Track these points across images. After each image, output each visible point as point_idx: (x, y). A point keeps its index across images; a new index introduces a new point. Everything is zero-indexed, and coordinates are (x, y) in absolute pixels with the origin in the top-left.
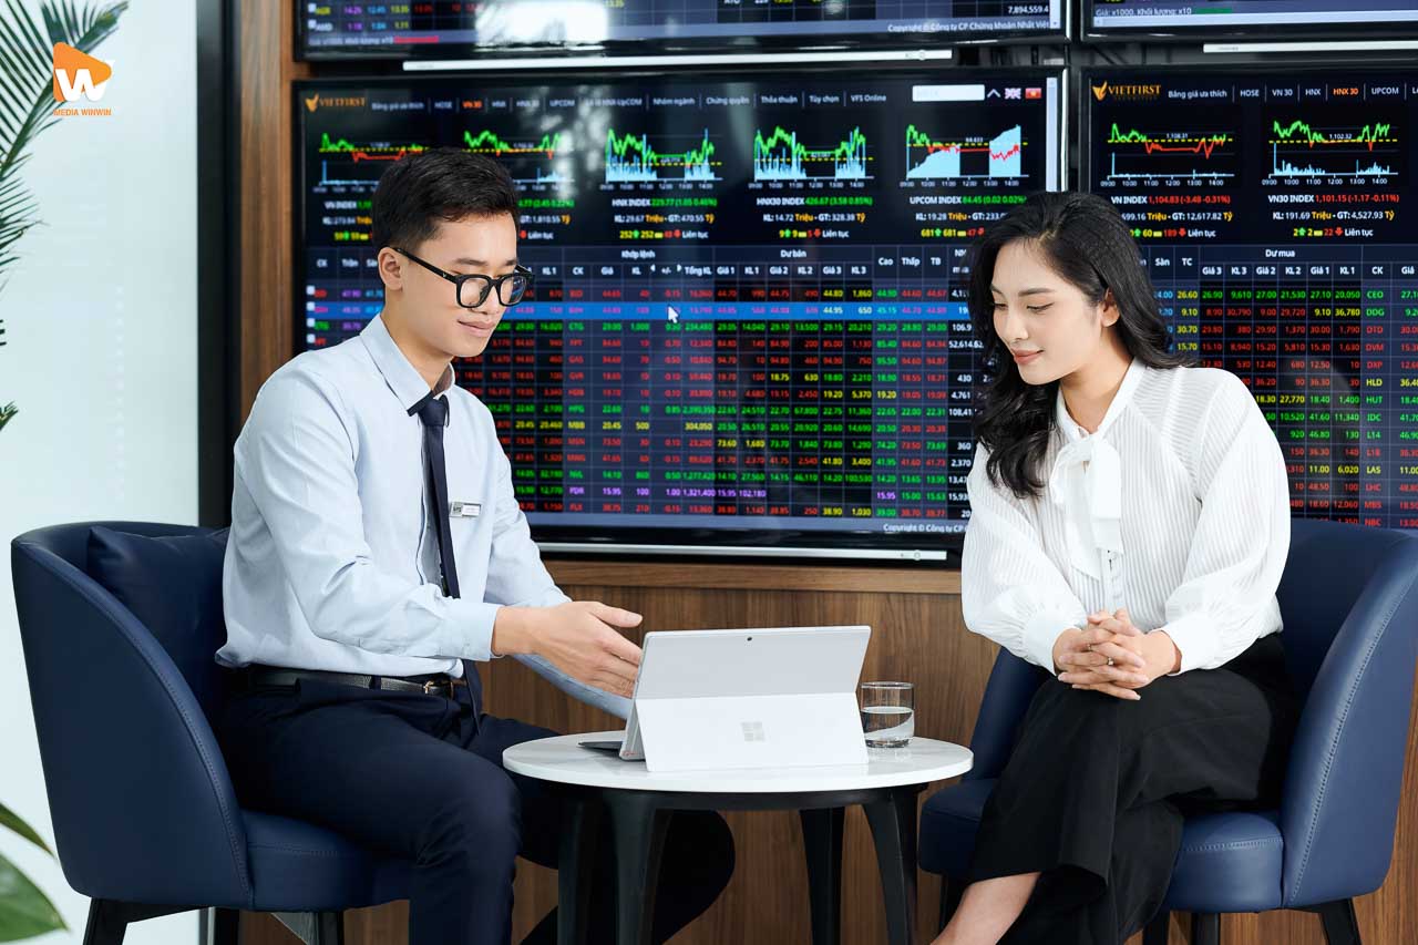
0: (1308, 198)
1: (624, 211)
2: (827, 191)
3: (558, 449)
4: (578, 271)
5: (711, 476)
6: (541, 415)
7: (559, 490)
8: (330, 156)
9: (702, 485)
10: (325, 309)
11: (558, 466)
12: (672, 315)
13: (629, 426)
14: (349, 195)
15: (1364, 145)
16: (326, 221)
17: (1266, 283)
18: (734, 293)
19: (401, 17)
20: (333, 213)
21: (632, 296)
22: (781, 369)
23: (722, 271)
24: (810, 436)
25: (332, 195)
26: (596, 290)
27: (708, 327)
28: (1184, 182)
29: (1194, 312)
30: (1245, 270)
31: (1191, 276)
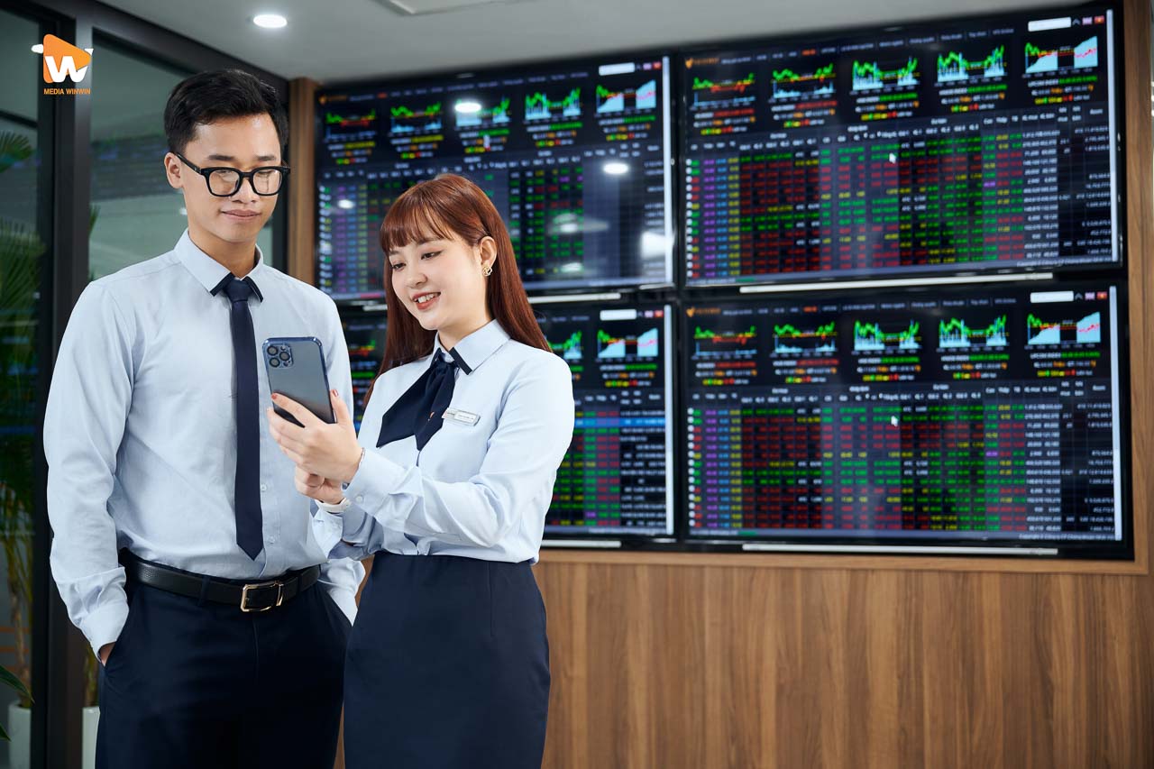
0: (793, 363)
15: (820, 336)
17: (773, 406)
28: (732, 356)
29: (738, 421)
30: (763, 400)
31: (736, 403)
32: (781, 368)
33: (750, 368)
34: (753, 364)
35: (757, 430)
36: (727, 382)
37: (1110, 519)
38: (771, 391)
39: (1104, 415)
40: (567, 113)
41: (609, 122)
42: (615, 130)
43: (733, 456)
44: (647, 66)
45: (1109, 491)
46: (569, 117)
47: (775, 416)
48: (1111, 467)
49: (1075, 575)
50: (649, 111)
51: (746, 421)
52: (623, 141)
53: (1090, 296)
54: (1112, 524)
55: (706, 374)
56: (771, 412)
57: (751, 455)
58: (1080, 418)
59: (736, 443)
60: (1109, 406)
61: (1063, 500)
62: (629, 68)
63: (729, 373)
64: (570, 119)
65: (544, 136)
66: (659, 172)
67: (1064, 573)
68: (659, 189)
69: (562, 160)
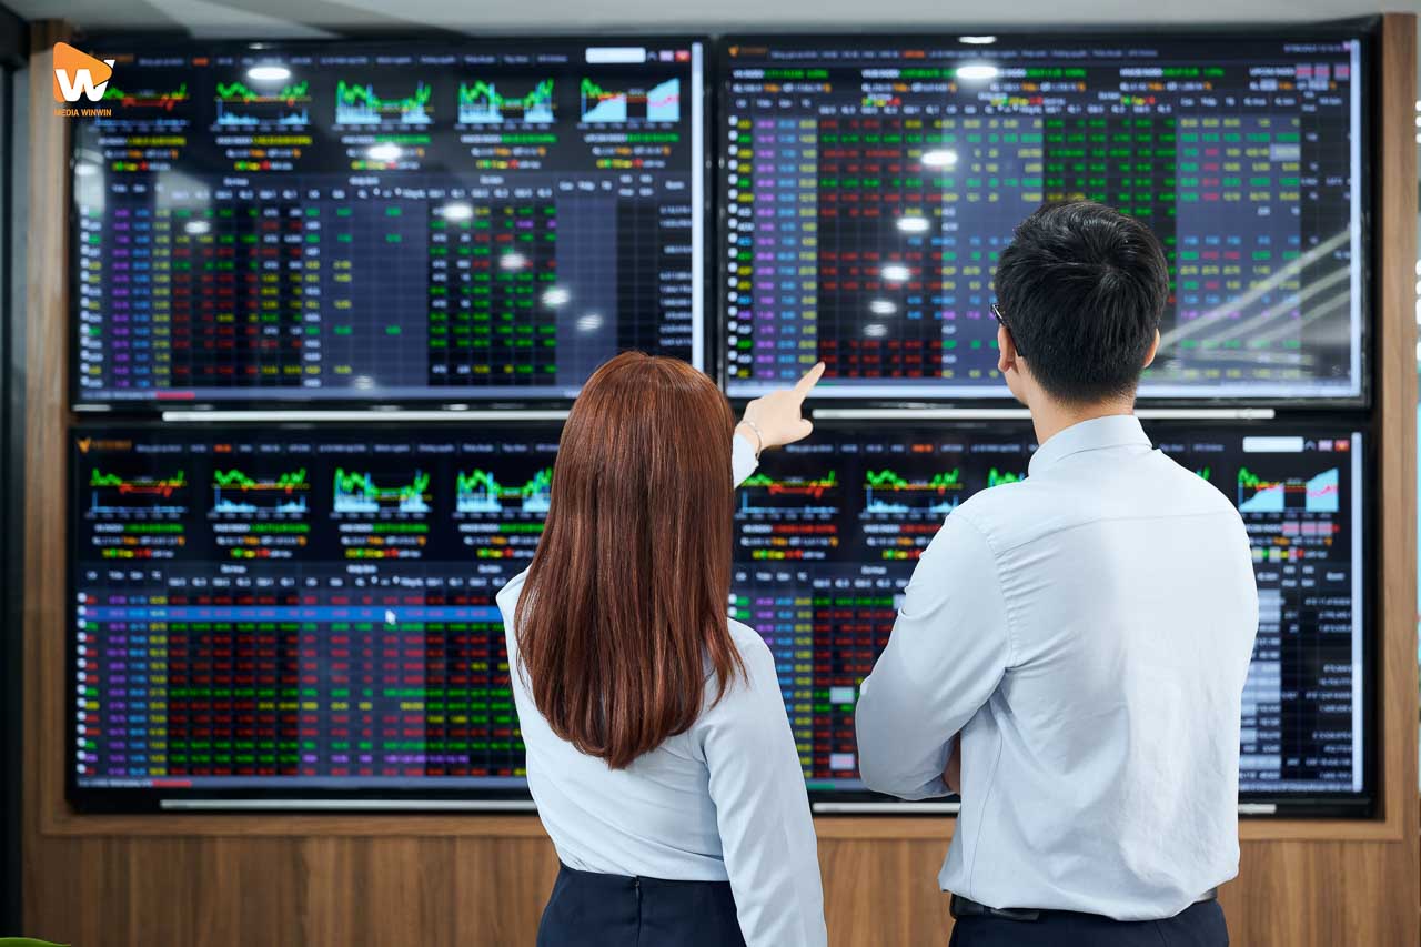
0: (894, 529)
1: (351, 535)
2: (518, 519)
3: (294, 726)
4: (312, 582)
5: (421, 746)
6: (278, 699)
7: (294, 758)
8: (101, 489)
9: (415, 753)
10: (94, 613)
11: (294, 738)
12: (390, 617)
13: (354, 706)
14: (116, 519)
15: (936, 490)
16: (96, 541)
17: (863, 593)
18: (441, 600)
19: (163, 377)
20: (102, 535)
21: (357, 602)
22: (479, 659)
23: (433, 582)
24: (460, 712)
25: (101, 519)
26: (325, 597)
27: (420, 627)
28: (799, 515)
29: (808, 615)
30: (847, 583)
31: (804, 589)
32: (877, 536)
33: (828, 535)
34: (831, 529)
35: (837, 629)
36: (791, 554)
37: (1347, 762)
38: (860, 570)
39: (1342, 615)
40: (530, 118)
41: (602, 138)
42: (611, 151)
43: (799, 668)
44: (666, 56)
45: (1345, 722)
46: (535, 125)
47: (866, 608)
48: (1349, 688)
49: (1305, 842)
50: (668, 126)
51: (820, 615)
52: (624, 171)
53: (1325, 445)
54: (1349, 769)
55: (757, 542)
56: (859, 602)
57: (828, 668)
58: (1309, 619)
59: (804, 648)
60: (1348, 602)
61: (1284, 736)
62: (636, 55)
63: (795, 541)
64: (536, 129)
65: (490, 152)
66: (683, 223)
67: (1290, 841)
68: (684, 250)
69: (521, 193)
